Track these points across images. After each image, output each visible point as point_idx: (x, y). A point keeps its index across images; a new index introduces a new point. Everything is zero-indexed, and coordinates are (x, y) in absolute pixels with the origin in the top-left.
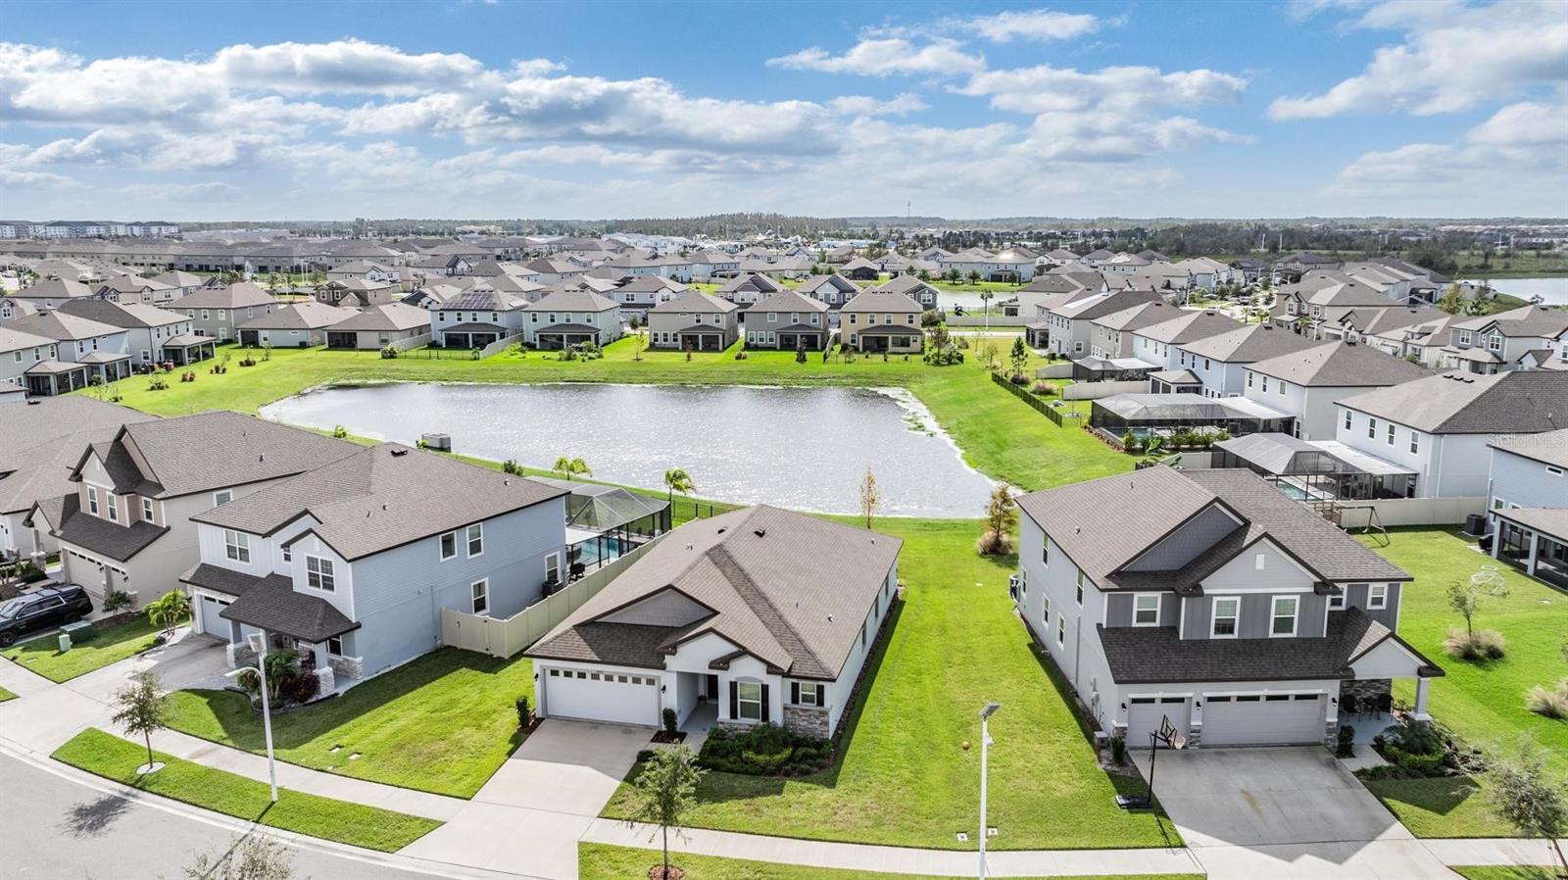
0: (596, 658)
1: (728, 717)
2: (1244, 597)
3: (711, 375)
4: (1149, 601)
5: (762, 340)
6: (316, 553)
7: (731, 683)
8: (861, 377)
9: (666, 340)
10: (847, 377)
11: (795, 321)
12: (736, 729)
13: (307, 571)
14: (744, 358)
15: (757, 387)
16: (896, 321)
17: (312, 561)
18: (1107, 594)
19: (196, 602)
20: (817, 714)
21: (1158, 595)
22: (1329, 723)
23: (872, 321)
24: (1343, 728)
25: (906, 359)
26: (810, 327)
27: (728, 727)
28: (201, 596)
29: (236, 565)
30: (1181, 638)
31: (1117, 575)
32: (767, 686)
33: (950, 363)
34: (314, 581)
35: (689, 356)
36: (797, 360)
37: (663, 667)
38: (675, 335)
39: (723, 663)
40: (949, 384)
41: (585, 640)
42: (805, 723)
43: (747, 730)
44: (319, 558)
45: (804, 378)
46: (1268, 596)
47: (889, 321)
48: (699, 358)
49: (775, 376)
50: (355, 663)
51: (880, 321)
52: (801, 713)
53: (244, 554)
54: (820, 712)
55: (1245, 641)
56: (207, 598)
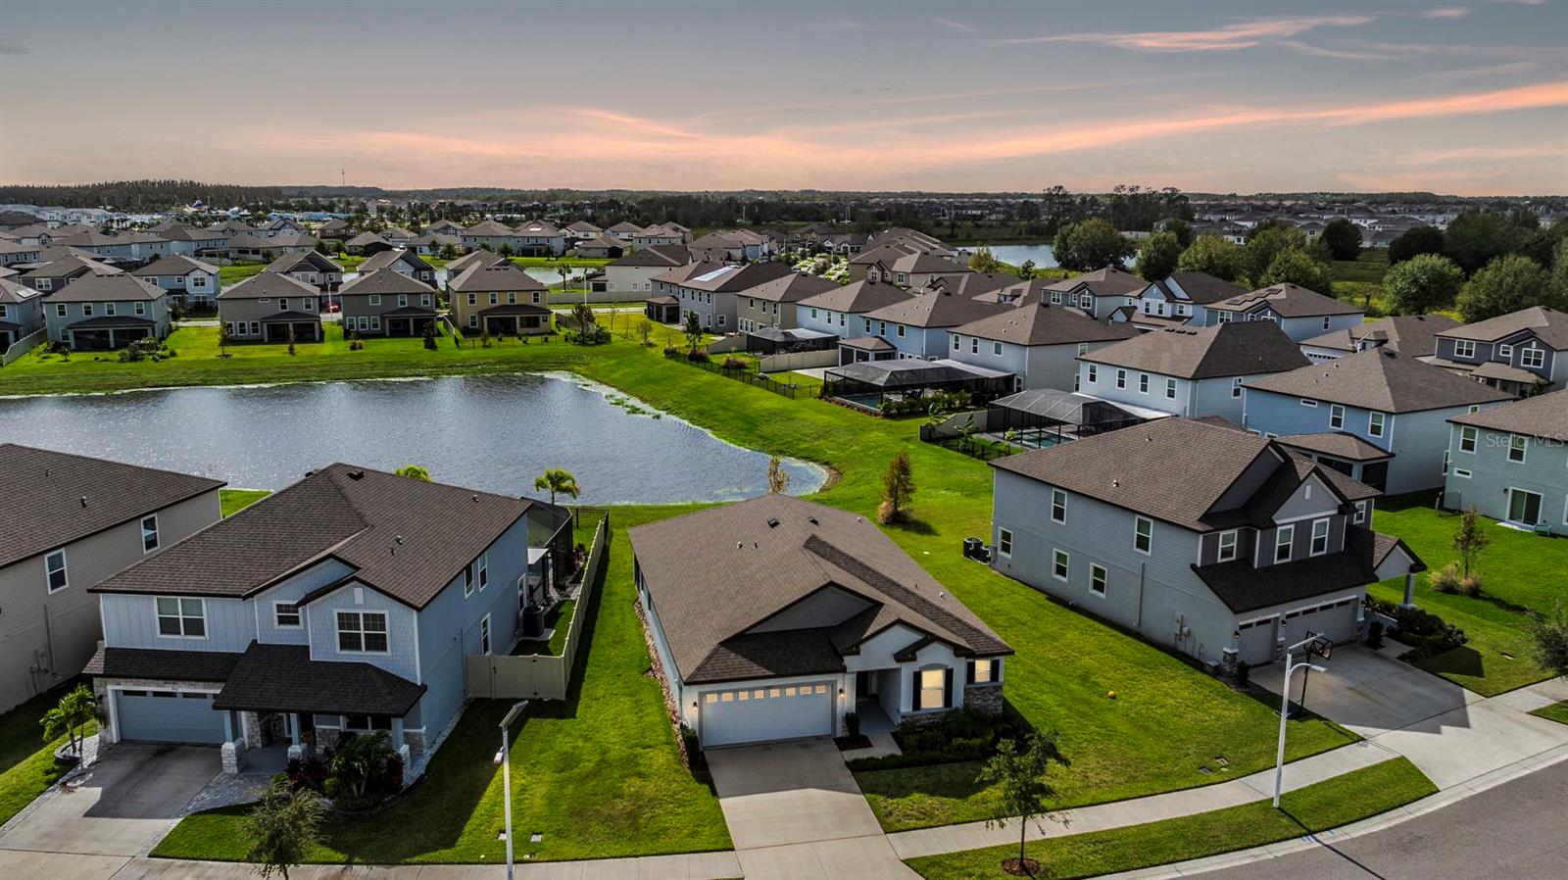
0: (768, 673)
1: (911, 709)
2: (1296, 523)
3: (337, 370)
4: (1229, 538)
5: (363, 326)
6: (358, 607)
7: (914, 673)
8: (514, 362)
9: (243, 331)
10: (499, 362)
11: (403, 303)
12: (918, 721)
13: (337, 631)
14: (361, 348)
15: (401, 379)
16: (519, 299)
17: (348, 621)
18: (1201, 537)
19: (110, 699)
20: (991, 690)
21: (1235, 531)
22: (1359, 623)
23: (493, 301)
24: (1372, 624)
25: (546, 340)
26: (422, 310)
27: (910, 720)
28: (116, 691)
29: (181, 642)
30: (1256, 567)
31: (1206, 518)
32: (952, 670)
33: (598, 343)
34: (349, 642)
35: (291, 350)
36: (426, 347)
37: (843, 670)
38: (255, 325)
39: (906, 655)
40: (619, 363)
41: (744, 656)
42: (980, 701)
43: (929, 719)
44: (361, 612)
45: (451, 366)
46: (1312, 520)
47: (512, 300)
48: (304, 350)
49: (416, 366)
50: (420, 734)
51: (503, 300)
52: (976, 692)
53: (195, 627)
54: (995, 688)
55: (1297, 562)
56: (126, 693)
